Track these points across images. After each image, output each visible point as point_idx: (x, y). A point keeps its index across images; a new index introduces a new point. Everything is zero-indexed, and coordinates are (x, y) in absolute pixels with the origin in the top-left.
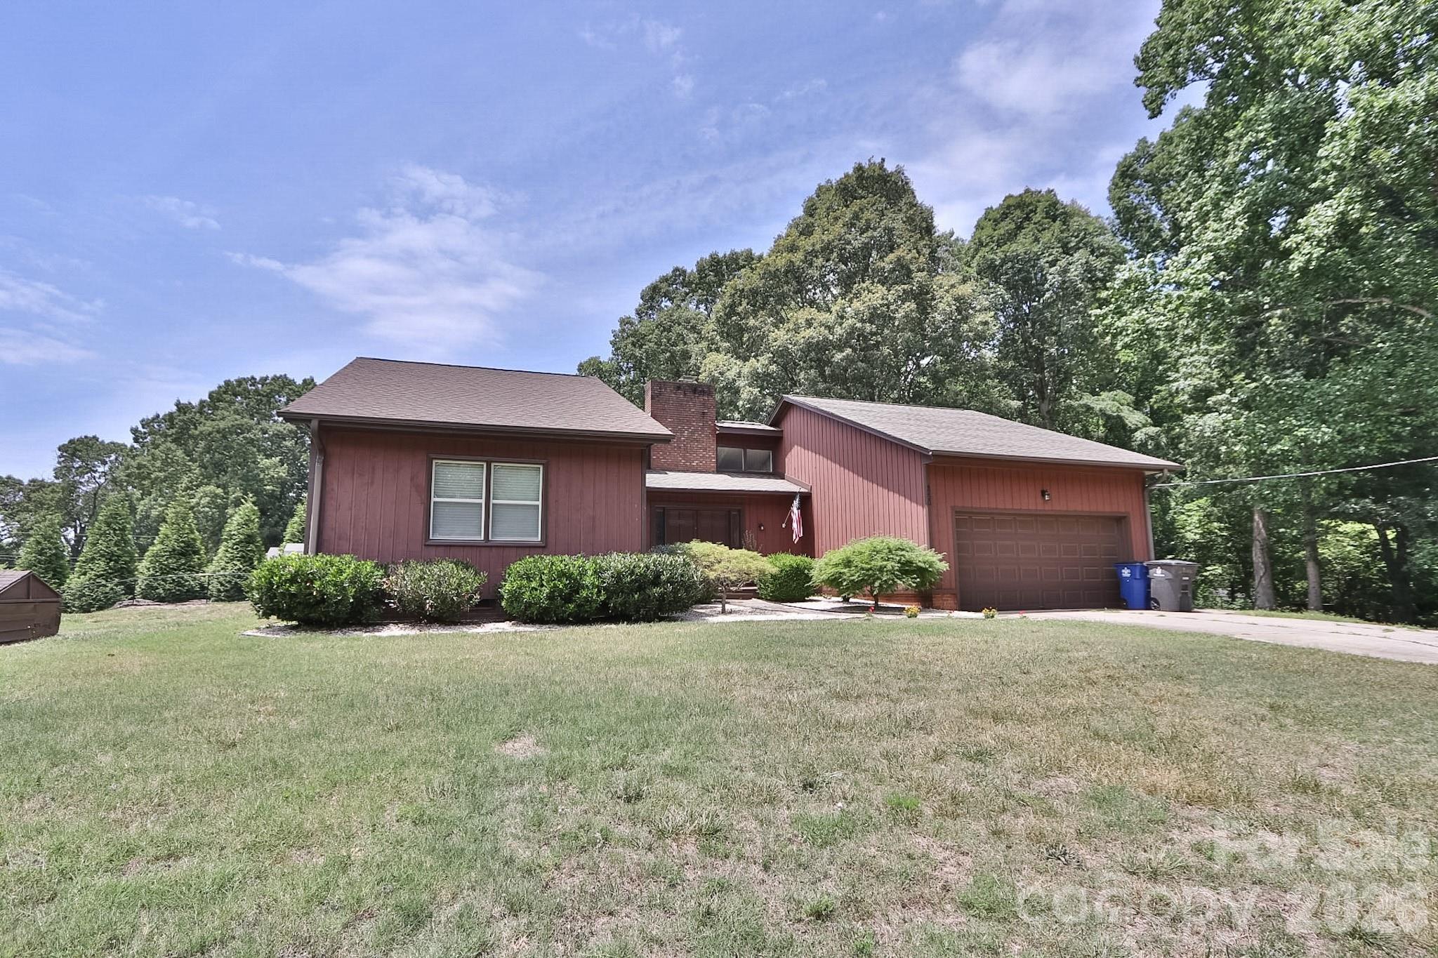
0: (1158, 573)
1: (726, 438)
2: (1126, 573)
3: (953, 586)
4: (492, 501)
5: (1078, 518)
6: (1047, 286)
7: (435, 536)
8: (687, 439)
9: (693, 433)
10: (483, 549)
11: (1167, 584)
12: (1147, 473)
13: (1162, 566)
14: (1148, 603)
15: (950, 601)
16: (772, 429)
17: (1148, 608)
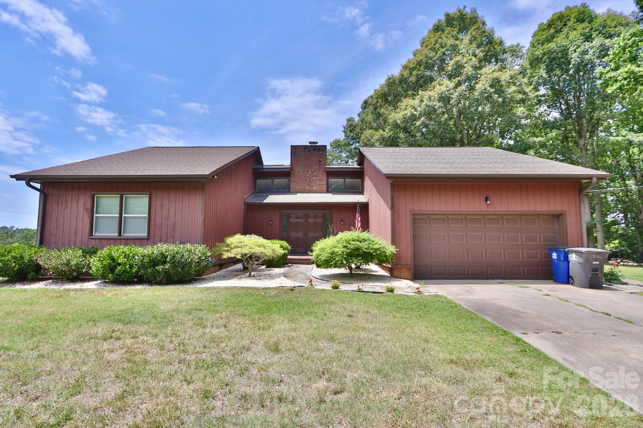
0: (573, 257)
1: (332, 173)
2: (555, 256)
3: (409, 263)
4: (124, 215)
5: (520, 216)
6: (571, 66)
7: (97, 234)
8: (310, 175)
9: (314, 172)
10: (118, 240)
11: (579, 265)
12: (584, 181)
13: (577, 253)
14: (568, 280)
15: (407, 273)
16: (359, 167)
17: (568, 283)
